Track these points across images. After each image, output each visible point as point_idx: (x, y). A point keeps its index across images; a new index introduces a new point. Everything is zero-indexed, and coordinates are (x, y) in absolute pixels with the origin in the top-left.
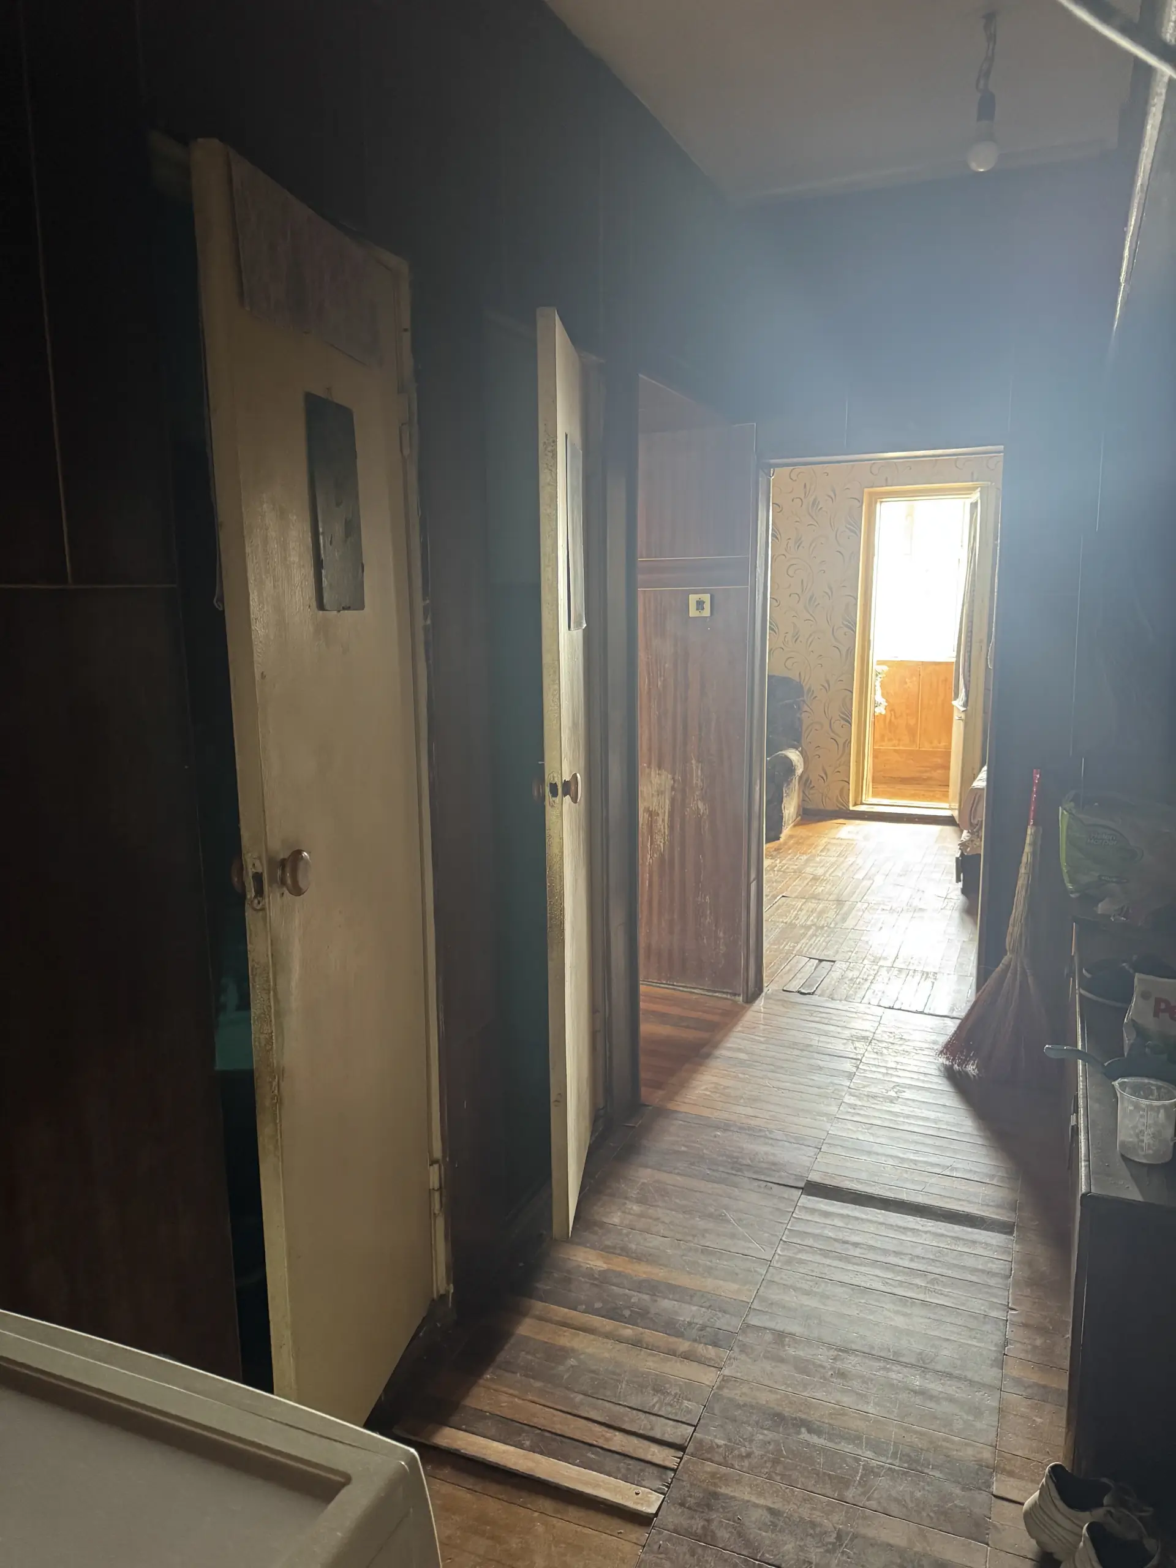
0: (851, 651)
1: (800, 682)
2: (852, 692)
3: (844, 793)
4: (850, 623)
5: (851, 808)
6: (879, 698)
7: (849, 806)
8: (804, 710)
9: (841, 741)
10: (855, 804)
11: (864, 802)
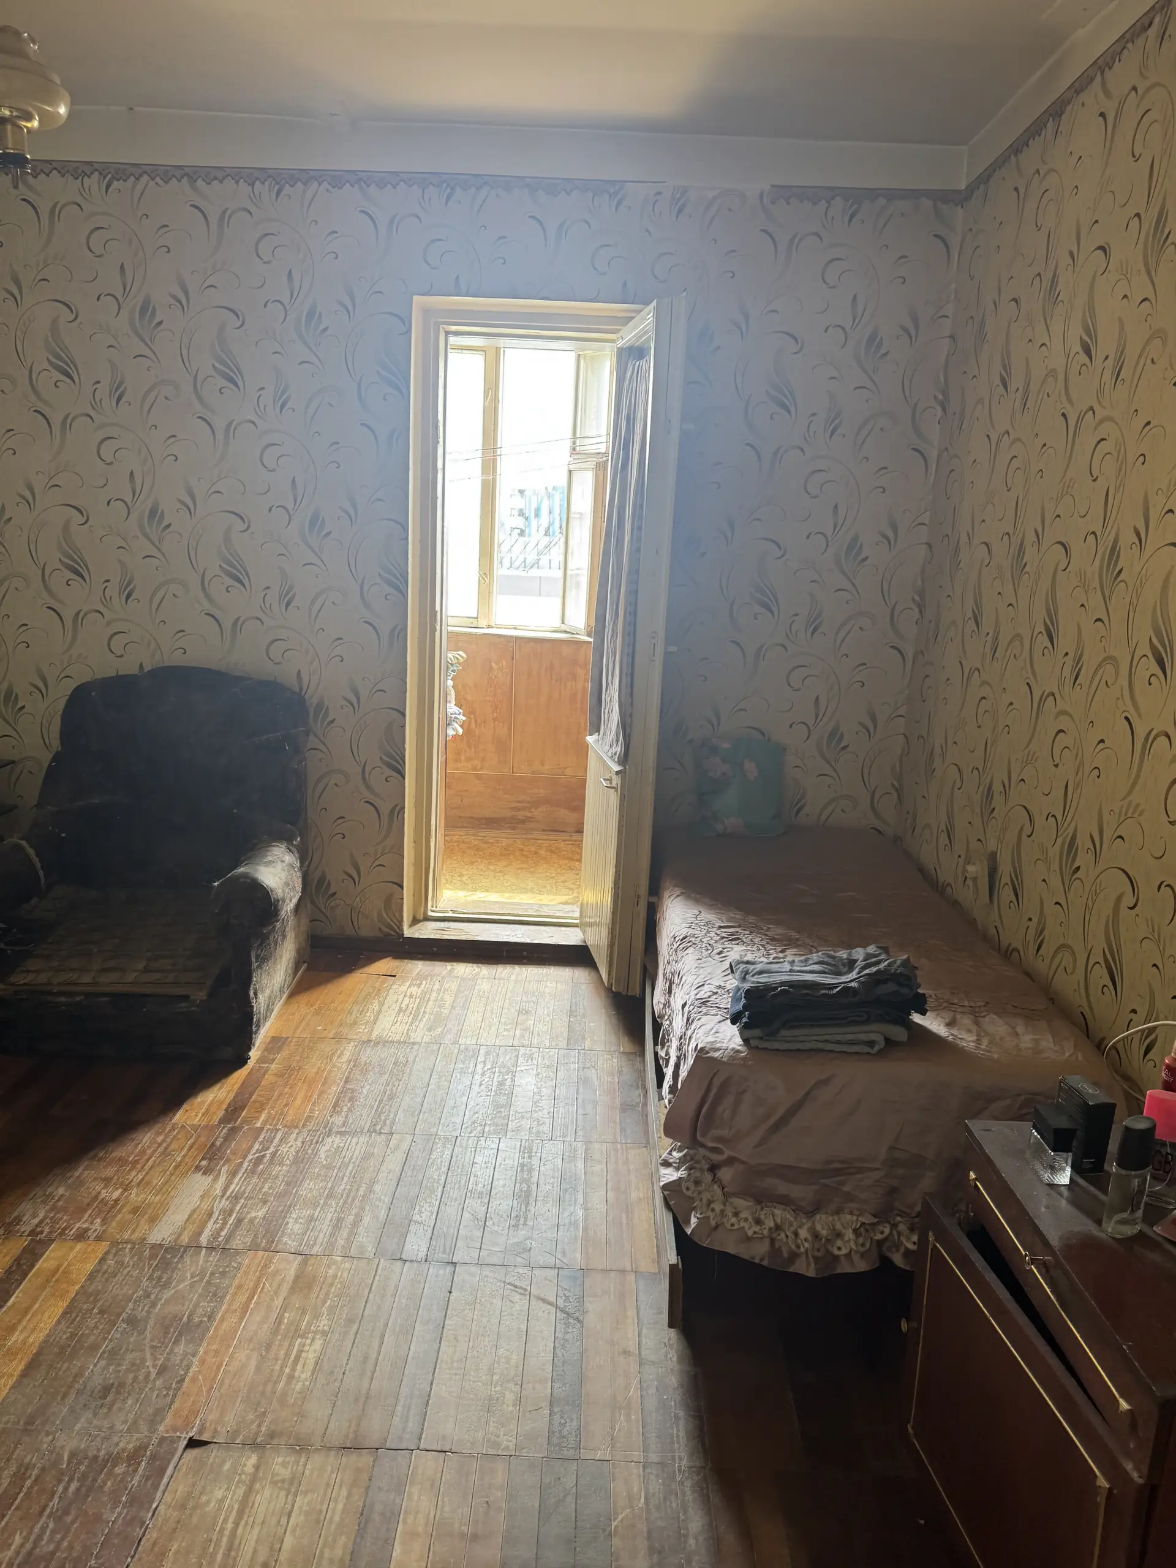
0: (399, 633)
1: (301, 690)
2: (404, 715)
3: (393, 904)
4: (397, 578)
5: (408, 932)
6: (452, 708)
7: (402, 930)
8: (309, 747)
9: (385, 809)
10: (415, 921)
11: (430, 914)
